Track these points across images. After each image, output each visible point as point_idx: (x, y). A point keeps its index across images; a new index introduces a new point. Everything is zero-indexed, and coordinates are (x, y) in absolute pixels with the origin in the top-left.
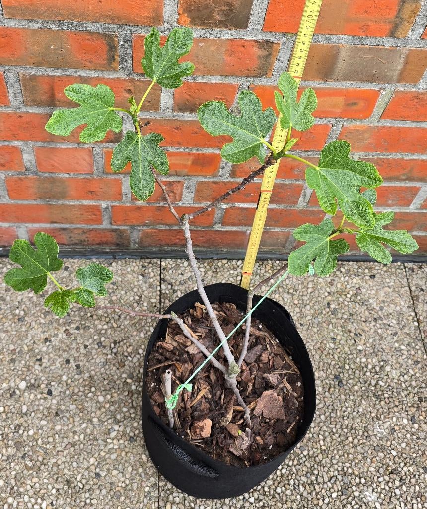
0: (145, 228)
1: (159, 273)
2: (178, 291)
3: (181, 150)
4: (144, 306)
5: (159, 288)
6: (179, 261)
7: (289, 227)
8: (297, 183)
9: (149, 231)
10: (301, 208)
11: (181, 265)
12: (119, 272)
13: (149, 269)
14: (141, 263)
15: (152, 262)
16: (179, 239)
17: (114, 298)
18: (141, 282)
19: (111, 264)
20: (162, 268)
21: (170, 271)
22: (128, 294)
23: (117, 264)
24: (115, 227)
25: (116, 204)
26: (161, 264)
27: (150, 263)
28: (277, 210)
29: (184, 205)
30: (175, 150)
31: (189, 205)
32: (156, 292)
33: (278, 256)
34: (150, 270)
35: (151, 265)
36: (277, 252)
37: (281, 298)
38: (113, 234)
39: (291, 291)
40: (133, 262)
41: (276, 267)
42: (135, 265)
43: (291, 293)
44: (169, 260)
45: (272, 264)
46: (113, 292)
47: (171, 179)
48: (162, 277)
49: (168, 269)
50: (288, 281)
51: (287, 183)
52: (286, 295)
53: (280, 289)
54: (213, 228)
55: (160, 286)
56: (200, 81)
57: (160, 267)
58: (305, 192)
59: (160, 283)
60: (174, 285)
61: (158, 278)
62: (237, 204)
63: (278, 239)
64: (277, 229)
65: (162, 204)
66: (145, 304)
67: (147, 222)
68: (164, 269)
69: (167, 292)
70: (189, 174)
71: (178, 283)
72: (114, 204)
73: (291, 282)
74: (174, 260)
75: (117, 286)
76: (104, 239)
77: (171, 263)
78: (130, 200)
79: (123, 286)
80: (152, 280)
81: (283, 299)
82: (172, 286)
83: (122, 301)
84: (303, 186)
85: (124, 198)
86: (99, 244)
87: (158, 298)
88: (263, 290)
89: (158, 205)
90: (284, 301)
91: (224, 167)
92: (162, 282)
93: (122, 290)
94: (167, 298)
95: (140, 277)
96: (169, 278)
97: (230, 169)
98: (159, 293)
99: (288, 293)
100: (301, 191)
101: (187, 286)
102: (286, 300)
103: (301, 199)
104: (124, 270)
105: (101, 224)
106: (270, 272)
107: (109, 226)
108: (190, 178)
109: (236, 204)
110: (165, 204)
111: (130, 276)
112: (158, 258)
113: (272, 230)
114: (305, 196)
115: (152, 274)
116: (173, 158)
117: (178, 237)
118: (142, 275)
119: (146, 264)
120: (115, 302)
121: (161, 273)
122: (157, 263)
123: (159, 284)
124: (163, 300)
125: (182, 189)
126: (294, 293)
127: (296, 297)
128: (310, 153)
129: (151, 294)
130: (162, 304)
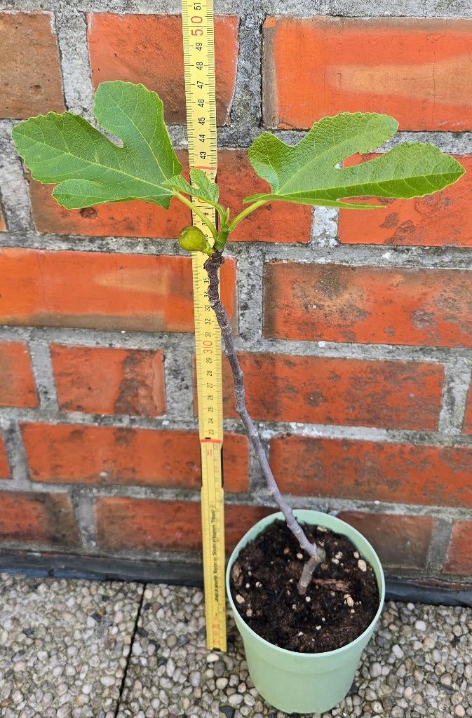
0: (103, 494)
1: (135, 614)
2: (170, 663)
3: (140, 249)
4: (81, 693)
5: (126, 652)
6: (185, 590)
7: (428, 502)
8: (428, 359)
9: (112, 502)
10: (448, 442)
11: (187, 600)
12: (49, 606)
13: (114, 603)
14: (102, 591)
15: (125, 588)
16: (180, 529)
17: (19, 667)
18: (90, 633)
19: (36, 587)
20: (144, 603)
21: (160, 613)
22: (54, 659)
23: (49, 587)
24: (38, 488)
25: (29, 418)
26: (143, 596)
27: (121, 590)
28: (391, 446)
29: (176, 427)
30: (125, 251)
31: (185, 427)
32: (118, 659)
33: (413, 592)
34: (117, 607)
35: (121, 595)
36: (410, 582)
37: (419, 700)
38: (40, 507)
39: (446, 681)
40: (84, 586)
41: (408, 617)
42: (87, 594)
43: (445, 687)
44: (163, 586)
45: (400, 611)
46: (22, 652)
47: (133, 344)
48: (139, 624)
49: (155, 606)
50: (436, 653)
51: (404, 358)
52: (432, 692)
53: (417, 674)
54: (252, 499)
55: (131, 645)
56: (142, 11)
57: (141, 602)
58: (450, 390)
59: (133, 640)
60: (163, 645)
61: (131, 626)
62: (295, 428)
63: (405, 540)
64: (399, 510)
65: (126, 422)
66: (87, 689)
67: (103, 474)
68: (148, 606)
69: (144, 662)
70: (170, 327)
71: (172, 642)
72: (25, 419)
73: (445, 658)
74: (172, 587)
75: (34, 639)
76: (25, 524)
77: (166, 592)
78: (56, 407)
79: (48, 639)
80: (114, 630)
81: (425, 701)
82: (158, 647)
83: (35, 676)
84: (441, 370)
85: (43, 404)
86: (16, 536)
87: (120, 675)
88: (375, 674)
89: (118, 425)
90: (429, 706)
91: (245, 307)
92: (137, 636)
93: (43, 648)
94: (139, 678)
95: (91, 622)
96: (155, 629)
97: (260, 311)
98: (123, 663)
99: (440, 685)
100: (440, 386)
101: (192, 650)
102: (434, 705)
103: (444, 414)
104: (61, 602)
105: (11, 478)
106: (393, 627)
107: (25, 486)
108: (174, 340)
109: (293, 425)
110: (132, 421)
111: (68, 617)
112: (138, 582)
113: (388, 512)
114: (452, 403)
115: (118, 618)
116: (125, 273)
117: (177, 524)
118: (97, 617)
119: (111, 593)
120: (18, 676)
121: (139, 614)
122: (134, 592)
123: (128, 640)
124: (128, 682)
125: (162, 377)
126: (455, 686)
127: (457, 698)
128: (446, 258)
129: (104, 665)
130: (125, 692)
